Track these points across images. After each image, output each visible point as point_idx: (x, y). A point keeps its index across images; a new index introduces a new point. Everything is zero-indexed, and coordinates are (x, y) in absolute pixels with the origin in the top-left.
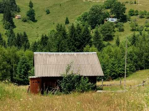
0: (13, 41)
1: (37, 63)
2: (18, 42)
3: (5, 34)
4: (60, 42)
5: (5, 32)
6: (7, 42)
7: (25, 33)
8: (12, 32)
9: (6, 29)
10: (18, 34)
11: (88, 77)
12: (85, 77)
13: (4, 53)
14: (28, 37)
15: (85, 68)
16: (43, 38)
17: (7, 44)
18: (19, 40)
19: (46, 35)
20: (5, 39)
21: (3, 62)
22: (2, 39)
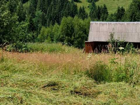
0: (94, 13)
1: (92, 30)
2: (98, 15)
3: (88, 7)
4: (133, 13)
5: (88, 5)
6: (89, 14)
7: (105, 6)
8: (94, 5)
9: (89, 2)
10: (99, 7)
11: (133, 43)
12: (130, 43)
13: (80, 24)
14: (108, 10)
15: (132, 36)
16: (119, 10)
17: (89, 16)
18: (99, 13)
19: (122, 7)
20: (88, 11)
21: (79, 31)
22: (84, 12)
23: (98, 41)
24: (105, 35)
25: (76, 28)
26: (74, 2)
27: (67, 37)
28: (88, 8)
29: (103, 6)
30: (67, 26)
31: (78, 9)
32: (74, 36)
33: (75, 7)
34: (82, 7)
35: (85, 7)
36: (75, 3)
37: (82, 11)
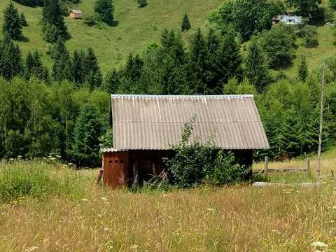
0: (65, 68)
1: (118, 118)
2: (76, 72)
3: (48, 53)
4: (169, 71)
5: (47, 49)
6: (51, 72)
7: (91, 52)
8: (62, 49)
9: (48, 41)
10: (76, 53)
12: (226, 151)
13: (45, 95)
14: (98, 61)
16: (130, 63)
17: (53, 75)
18: (78, 67)
19: (137, 56)
20: (48, 64)
21: (43, 115)
22: (39, 65)
23: (141, 150)
24: (156, 131)
25: (35, 106)
26: (11, 40)
27: (11, 131)
28: (48, 57)
29: (87, 53)
30: (12, 101)
31: (24, 57)
32: (31, 128)
33: (16, 52)
34: (33, 53)
35: (39, 54)
36: (15, 43)
37: (34, 62)
